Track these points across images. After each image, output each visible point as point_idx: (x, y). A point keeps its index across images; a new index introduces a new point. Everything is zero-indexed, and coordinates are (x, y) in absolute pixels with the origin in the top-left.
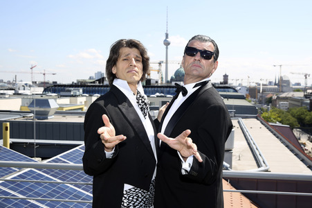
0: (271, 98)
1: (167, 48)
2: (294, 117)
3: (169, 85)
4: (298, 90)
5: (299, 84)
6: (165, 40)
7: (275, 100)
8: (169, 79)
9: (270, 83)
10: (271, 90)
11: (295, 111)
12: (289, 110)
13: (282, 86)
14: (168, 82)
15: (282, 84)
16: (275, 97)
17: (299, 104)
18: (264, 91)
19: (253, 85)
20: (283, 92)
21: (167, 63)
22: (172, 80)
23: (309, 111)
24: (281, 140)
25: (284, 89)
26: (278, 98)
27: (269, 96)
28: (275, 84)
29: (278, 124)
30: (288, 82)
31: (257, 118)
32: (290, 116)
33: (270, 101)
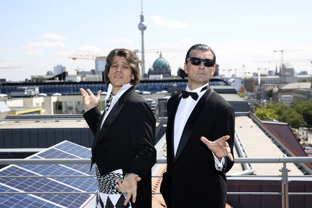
0: (271, 91)
1: (143, 34)
2: (299, 113)
3: (146, 79)
4: (304, 80)
5: (305, 73)
6: (140, 24)
7: (277, 93)
8: (146, 72)
9: (270, 73)
10: (271, 81)
11: (300, 106)
12: (293, 105)
13: (285, 76)
14: (145, 75)
15: (285, 74)
16: (276, 90)
17: (305, 97)
18: (262, 82)
19: (250, 76)
20: (285, 83)
21: (143, 52)
22: (150, 72)
24: (273, 139)
25: (288, 79)
26: (280, 90)
27: (268, 89)
28: (277, 74)
29: (275, 122)
30: (291, 71)
31: (248, 115)
32: (294, 112)
33: (270, 95)
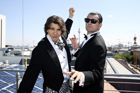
0: (116, 51)
2: (125, 57)
4: (126, 48)
5: (126, 46)
7: (118, 51)
9: (116, 45)
10: (116, 48)
11: (125, 55)
12: (123, 55)
13: (120, 47)
15: (120, 46)
16: (118, 50)
17: (127, 53)
18: (114, 48)
19: (110, 46)
20: (121, 49)
23: (131, 55)
25: (121, 47)
26: (119, 51)
27: (116, 50)
28: (118, 46)
29: (120, 60)
30: (122, 45)
31: (113, 57)
32: (123, 57)
33: (116, 52)
